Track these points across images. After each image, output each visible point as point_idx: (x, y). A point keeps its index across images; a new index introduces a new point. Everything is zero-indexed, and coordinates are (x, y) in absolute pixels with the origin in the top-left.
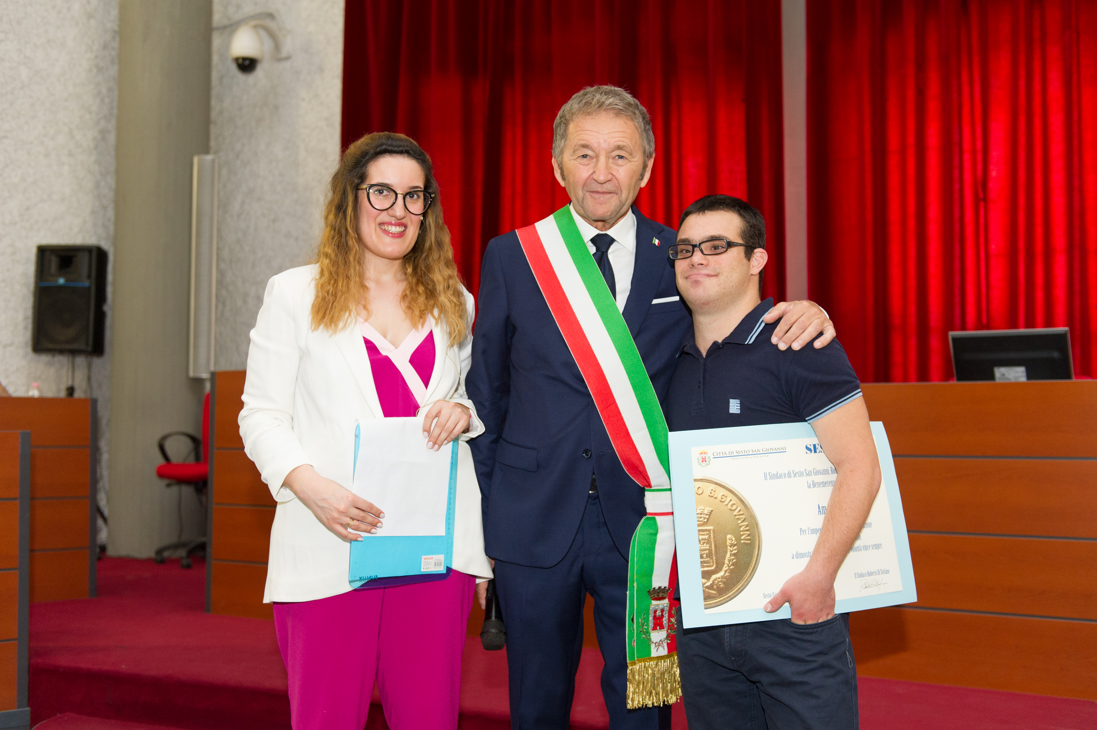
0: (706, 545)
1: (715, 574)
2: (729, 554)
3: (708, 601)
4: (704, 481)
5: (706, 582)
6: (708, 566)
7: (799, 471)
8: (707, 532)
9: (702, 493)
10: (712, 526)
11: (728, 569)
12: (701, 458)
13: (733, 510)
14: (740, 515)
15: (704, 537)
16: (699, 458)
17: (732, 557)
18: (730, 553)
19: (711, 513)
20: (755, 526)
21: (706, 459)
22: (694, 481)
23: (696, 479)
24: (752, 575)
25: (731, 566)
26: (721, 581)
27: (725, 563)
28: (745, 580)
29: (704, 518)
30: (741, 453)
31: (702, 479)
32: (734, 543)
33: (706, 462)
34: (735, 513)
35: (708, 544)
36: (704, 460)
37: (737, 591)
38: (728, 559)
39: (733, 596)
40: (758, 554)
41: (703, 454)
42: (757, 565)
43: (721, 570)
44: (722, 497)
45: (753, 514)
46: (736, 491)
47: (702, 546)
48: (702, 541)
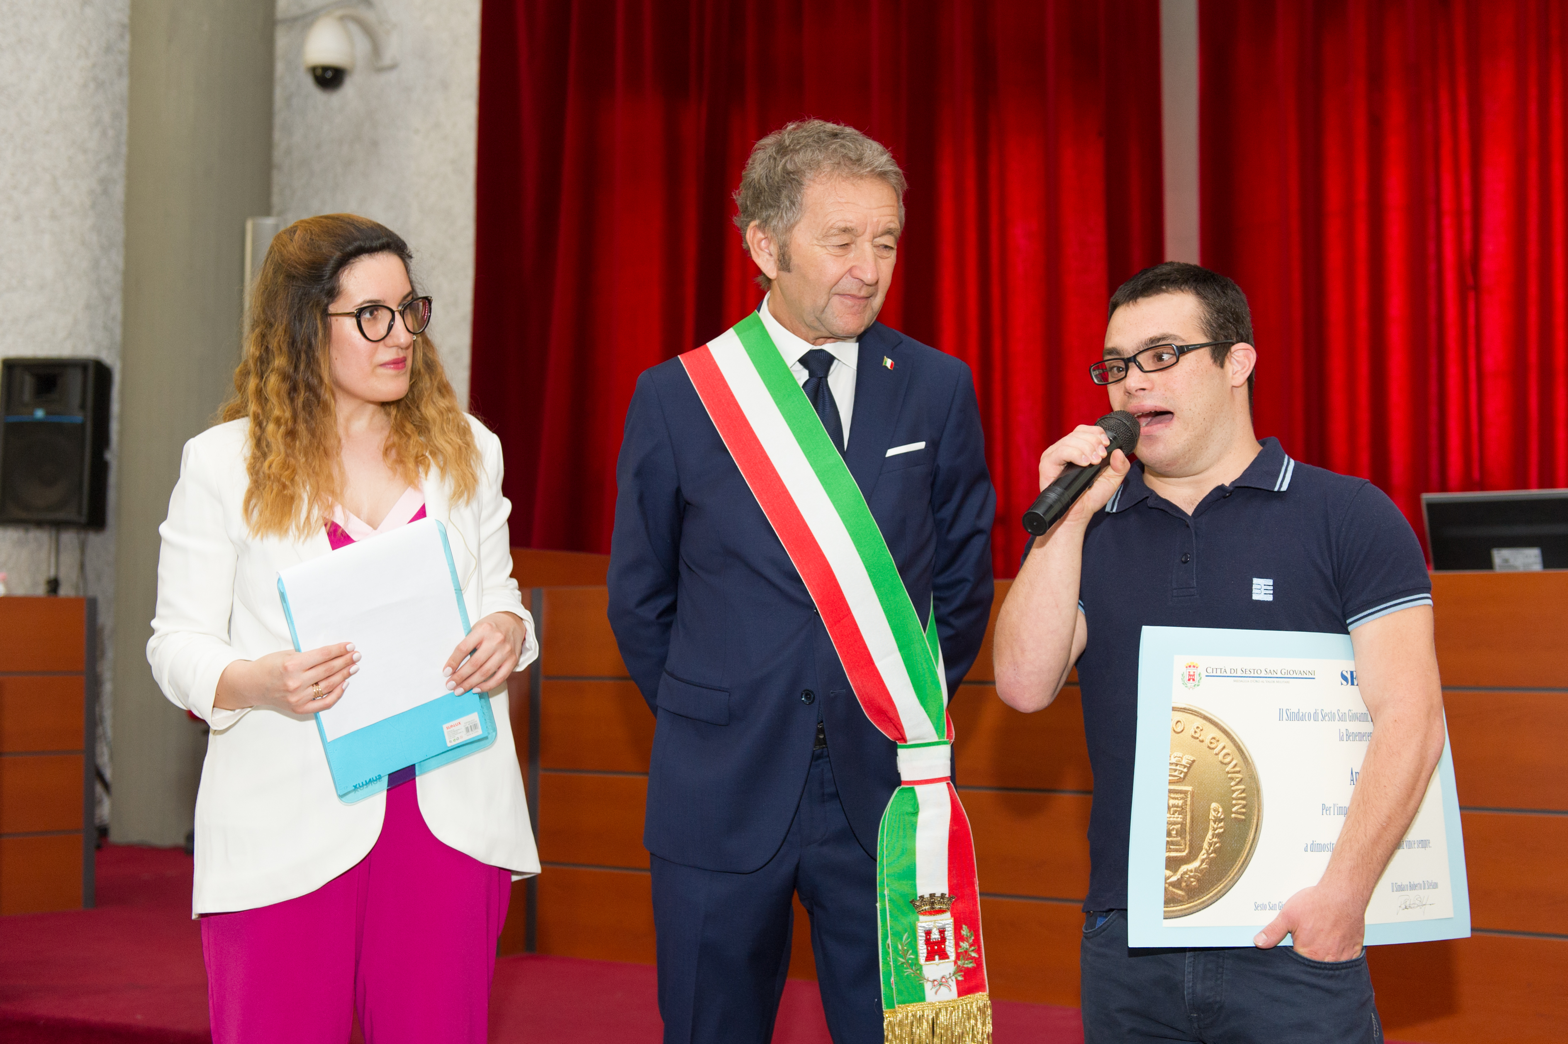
0: (1178, 816)
1: (1186, 863)
2: (1210, 833)
3: (1170, 907)
4: (1187, 712)
5: (1171, 875)
6: (1177, 851)
7: (1330, 712)
8: (1182, 795)
9: (1182, 731)
10: (1191, 786)
11: (1206, 859)
12: (1188, 673)
13: (1226, 764)
14: (1234, 773)
15: (1176, 802)
16: (1185, 673)
17: (1215, 840)
18: (1213, 832)
19: (1191, 765)
20: (1255, 792)
21: (1195, 676)
22: (1173, 710)
23: (1175, 708)
24: (1241, 871)
25: (1211, 854)
26: (1193, 877)
27: (1203, 847)
28: (1229, 879)
29: (1180, 772)
30: (1248, 672)
31: (1184, 709)
32: (1221, 816)
33: (1194, 682)
34: (1229, 768)
35: (1181, 814)
36: (1191, 678)
37: (1216, 894)
38: (1209, 842)
39: (1210, 902)
40: (1254, 839)
41: (1192, 668)
42: (1250, 855)
43: (1195, 858)
44: (1212, 741)
45: (1255, 773)
46: (1234, 733)
47: (1171, 817)
48: (1172, 809)
